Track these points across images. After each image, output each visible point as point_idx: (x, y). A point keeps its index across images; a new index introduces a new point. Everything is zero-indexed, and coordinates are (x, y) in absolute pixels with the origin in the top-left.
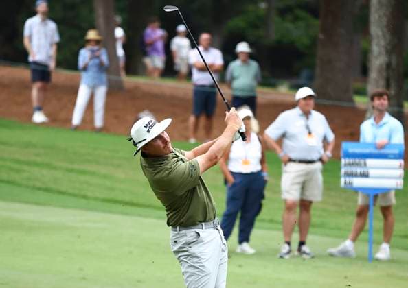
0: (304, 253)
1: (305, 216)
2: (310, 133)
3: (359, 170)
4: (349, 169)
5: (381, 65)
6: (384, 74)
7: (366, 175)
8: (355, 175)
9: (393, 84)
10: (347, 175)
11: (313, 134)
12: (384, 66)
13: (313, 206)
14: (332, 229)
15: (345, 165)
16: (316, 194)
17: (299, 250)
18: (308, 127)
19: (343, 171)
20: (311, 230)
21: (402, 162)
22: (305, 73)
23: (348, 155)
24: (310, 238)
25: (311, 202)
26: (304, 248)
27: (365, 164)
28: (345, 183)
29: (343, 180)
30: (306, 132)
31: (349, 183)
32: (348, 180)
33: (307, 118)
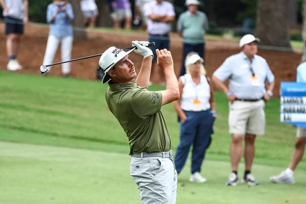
0: (250, 180)
1: (249, 148)
2: (253, 75)
3: (296, 107)
4: (288, 106)
7: (302, 111)
8: (294, 111)
10: (286, 111)
11: (256, 75)
13: (257, 139)
14: (273, 159)
15: (284, 102)
16: (259, 129)
17: (245, 178)
18: (251, 70)
19: (282, 107)
20: (255, 160)
22: (247, 22)
23: (286, 94)
24: (254, 167)
25: (254, 136)
26: (250, 176)
27: (302, 102)
28: (285, 118)
29: (282, 116)
30: (250, 74)
31: (288, 118)
32: (287, 115)
33: (251, 62)
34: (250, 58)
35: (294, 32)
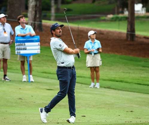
0: (7, 79)
1: (5, 65)
2: (5, 32)
4: (18, 47)
5: (33, 6)
6: (34, 9)
8: (21, 49)
9: (38, 13)
12: (34, 6)
16: (8, 56)
17: (4, 78)
18: (4, 29)
21: (39, 43)
23: (18, 42)
25: (7, 60)
27: (25, 45)
31: (19, 52)
32: (18, 51)
33: (4, 26)
34: (3, 24)
35: (24, 13)
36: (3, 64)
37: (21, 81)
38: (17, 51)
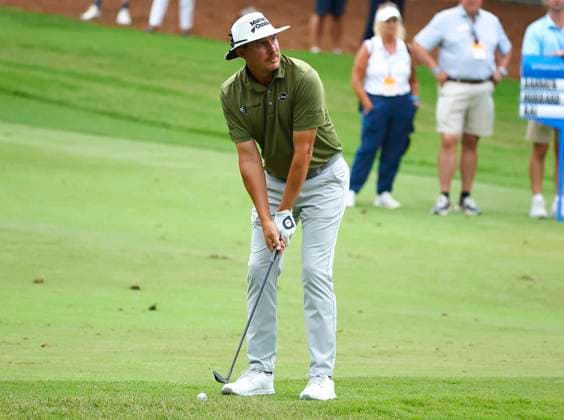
0: (468, 207)
1: (469, 157)
2: (477, 42)
3: (545, 94)
4: (532, 93)
7: (555, 102)
8: (541, 101)
10: (528, 101)
11: (480, 42)
13: (481, 143)
15: (526, 86)
16: (484, 127)
17: (461, 203)
18: (474, 33)
19: (523, 95)
20: (478, 176)
23: (530, 73)
24: (476, 187)
25: (477, 138)
26: (468, 201)
27: (554, 86)
28: (526, 112)
29: (522, 108)
30: (472, 40)
31: (532, 112)
32: (529, 107)
36: (464, 152)
37: (527, 215)
38: (526, 108)
